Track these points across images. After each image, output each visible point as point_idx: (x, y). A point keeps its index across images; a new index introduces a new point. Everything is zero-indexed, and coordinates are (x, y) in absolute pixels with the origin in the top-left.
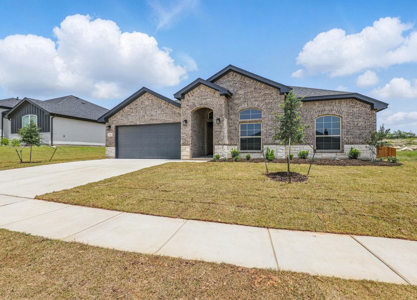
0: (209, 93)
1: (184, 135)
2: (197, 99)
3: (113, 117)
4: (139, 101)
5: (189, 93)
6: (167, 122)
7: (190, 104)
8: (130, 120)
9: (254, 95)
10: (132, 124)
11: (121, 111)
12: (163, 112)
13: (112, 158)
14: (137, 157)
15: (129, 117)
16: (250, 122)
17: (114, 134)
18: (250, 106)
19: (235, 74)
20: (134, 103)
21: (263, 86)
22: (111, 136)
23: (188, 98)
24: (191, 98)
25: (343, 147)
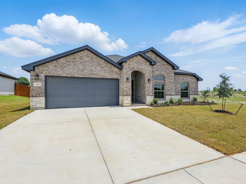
0: (143, 62)
1: (126, 89)
2: (136, 64)
3: (43, 66)
4: (77, 56)
5: (130, 59)
6: (106, 77)
7: (131, 67)
8: (67, 72)
9: (162, 67)
10: (68, 76)
11: (54, 62)
12: (102, 69)
13: (40, 108)
14: (71, 106)
15: (65, 69)
16: (159, 82)
17: (44, 83)
18: (160, 73)
19: (152, 53)
20: (72, 56)
21: (165, 63)
22: (39, 86)
23: (129, 62)
24: (132, 63)
25: (189, 96)
